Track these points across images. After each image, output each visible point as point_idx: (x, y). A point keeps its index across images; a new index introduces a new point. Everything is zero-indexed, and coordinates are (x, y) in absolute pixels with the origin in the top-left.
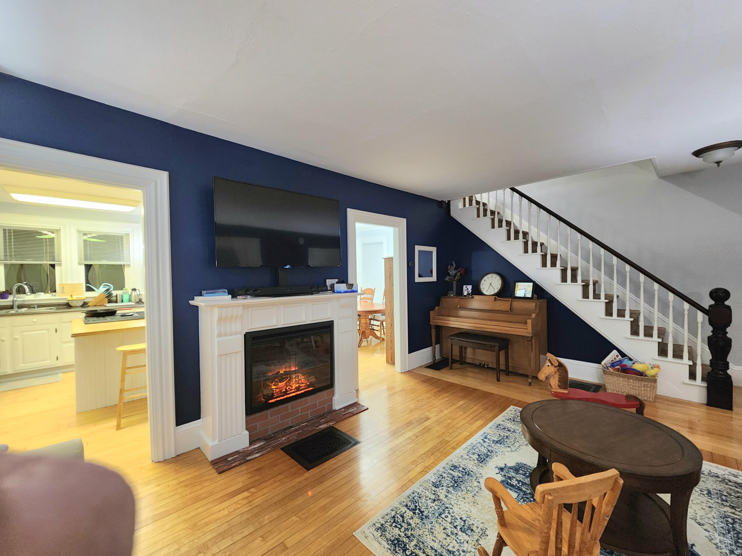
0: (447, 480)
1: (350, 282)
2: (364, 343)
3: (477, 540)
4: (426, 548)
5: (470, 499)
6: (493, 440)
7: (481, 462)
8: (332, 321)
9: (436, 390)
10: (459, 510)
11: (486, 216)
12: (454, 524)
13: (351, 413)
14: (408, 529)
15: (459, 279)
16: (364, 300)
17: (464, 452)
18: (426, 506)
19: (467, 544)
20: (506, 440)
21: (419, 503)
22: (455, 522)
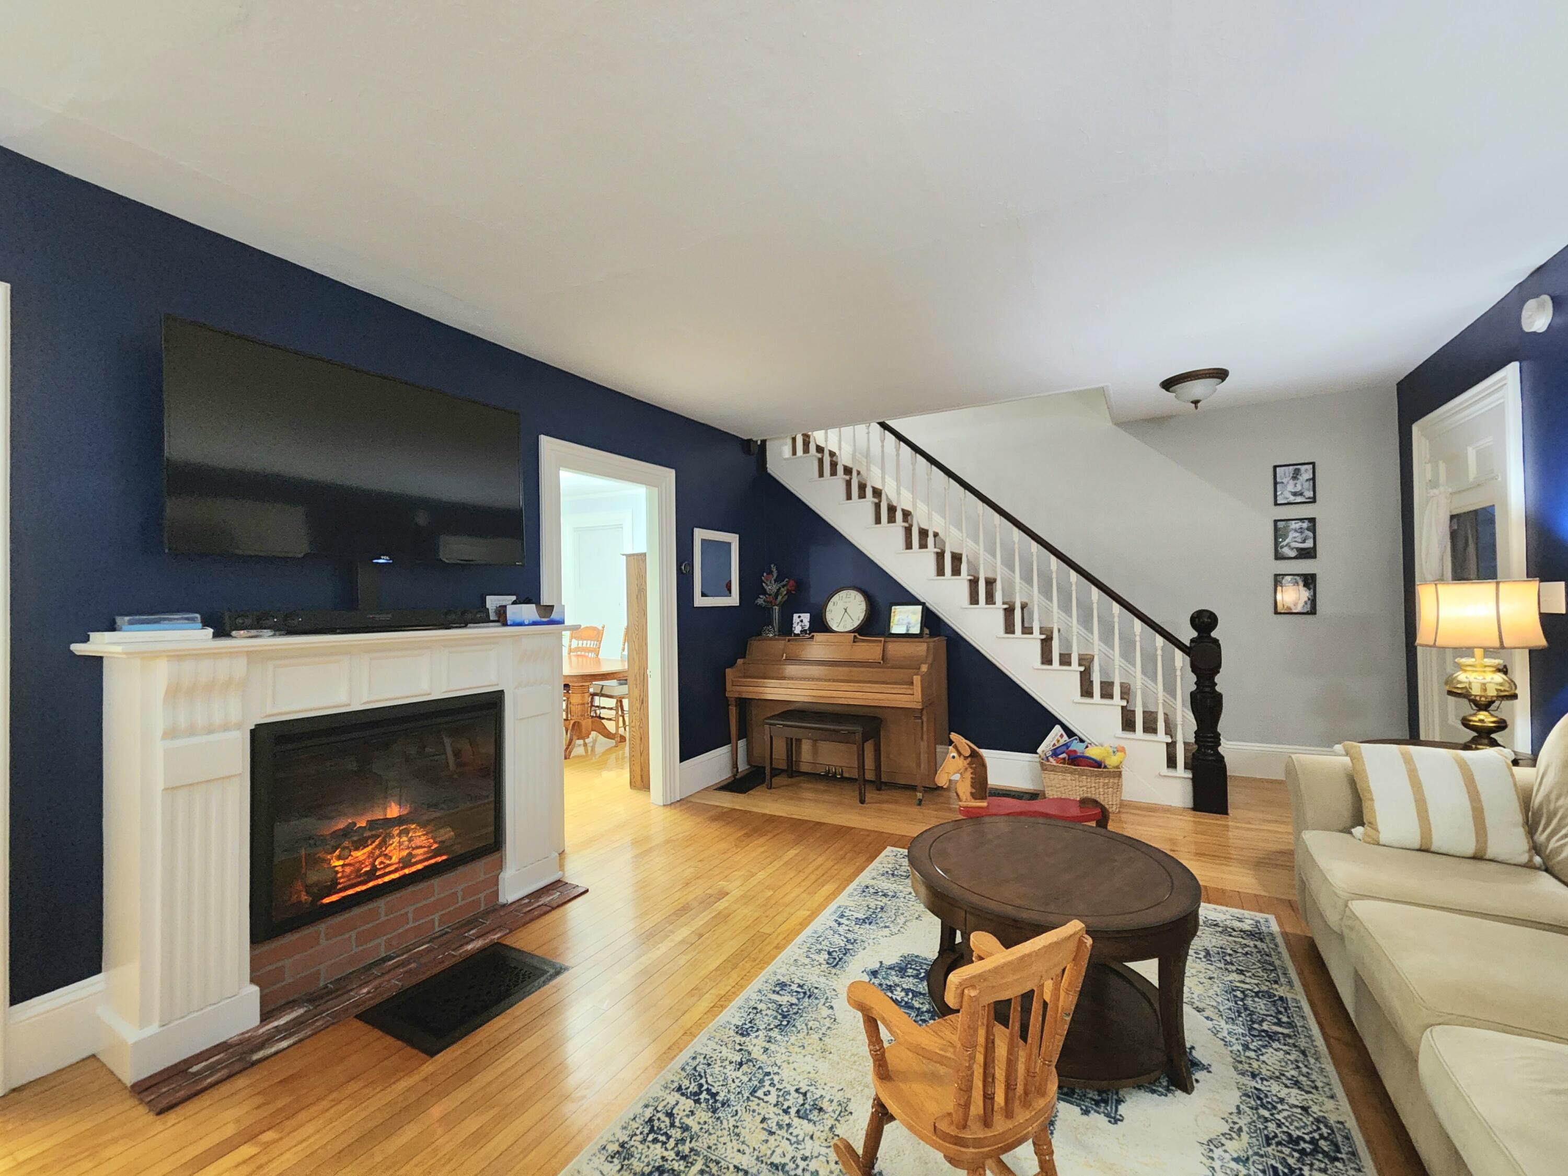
0: (767, 1015)
1: (545, 601)
2: (578, 750)
3: (831, 1128)
4: (725, 1171)
5: (814, 1046)
6: (857, 918)
7: (834, 967)
8: (502, 692)
9: (740, 834)
10: (793, 1073)
11: (836, 475)
12: (783, 1105)
13: (546, 905)
14: (683, 1141)
15: (785, 602)
16: (579, 653)
17: (801, 951)
18: (723, 1080)
19: (811, 1141)
20: (880, 915)
21: (708, 1076)
22: (785, 1100)
